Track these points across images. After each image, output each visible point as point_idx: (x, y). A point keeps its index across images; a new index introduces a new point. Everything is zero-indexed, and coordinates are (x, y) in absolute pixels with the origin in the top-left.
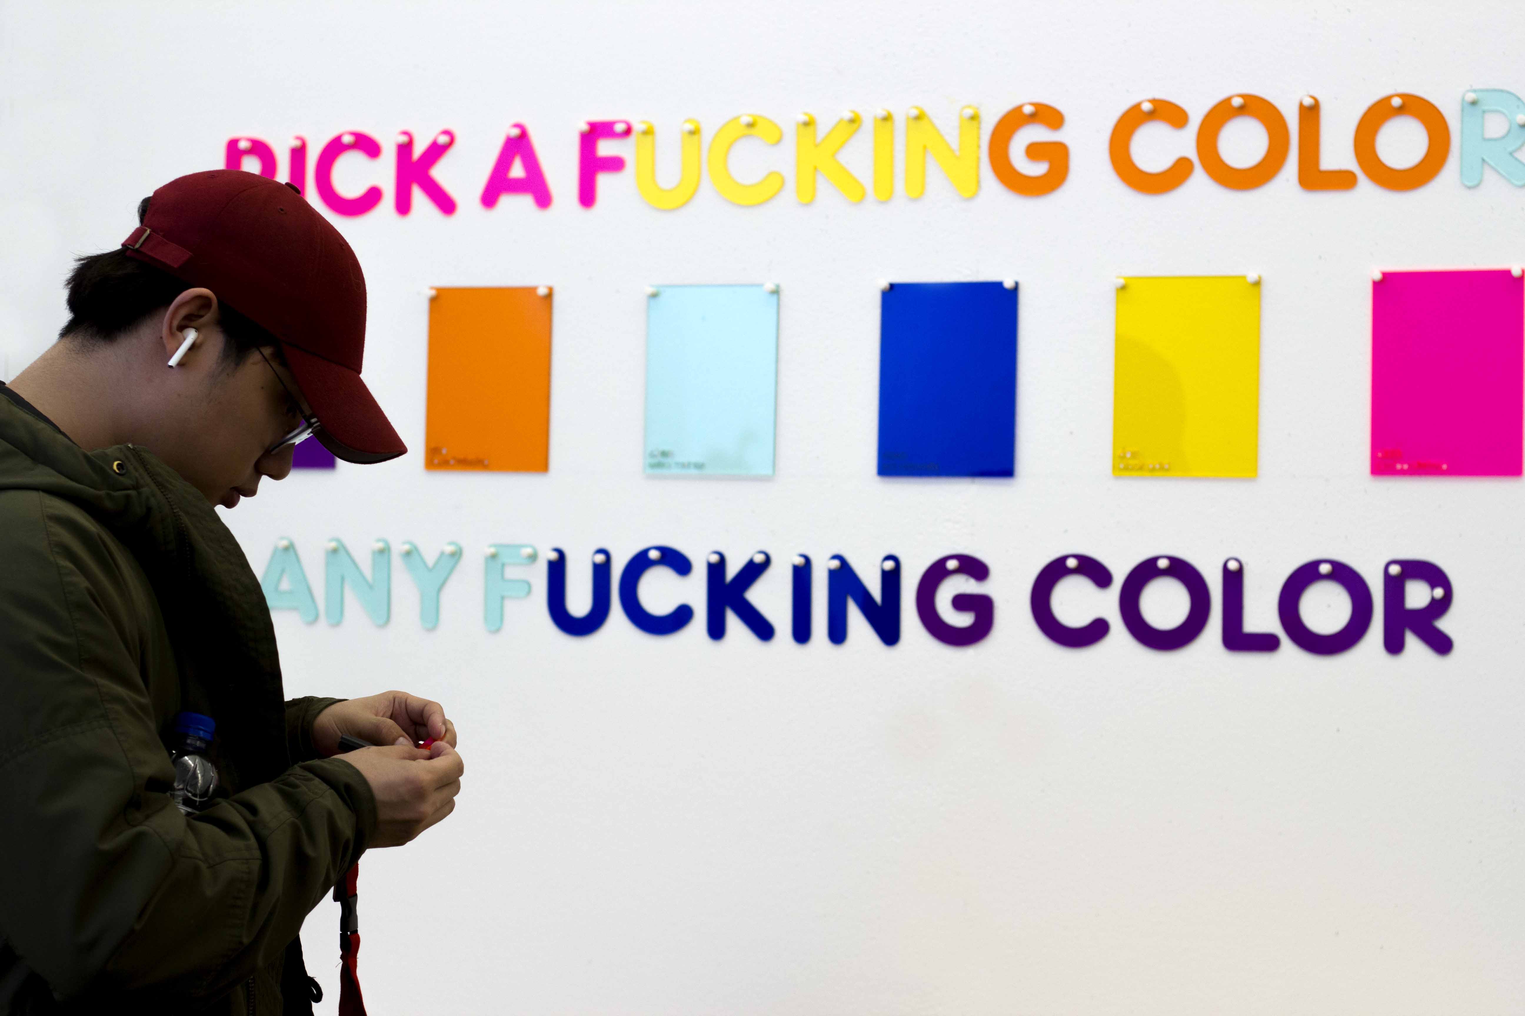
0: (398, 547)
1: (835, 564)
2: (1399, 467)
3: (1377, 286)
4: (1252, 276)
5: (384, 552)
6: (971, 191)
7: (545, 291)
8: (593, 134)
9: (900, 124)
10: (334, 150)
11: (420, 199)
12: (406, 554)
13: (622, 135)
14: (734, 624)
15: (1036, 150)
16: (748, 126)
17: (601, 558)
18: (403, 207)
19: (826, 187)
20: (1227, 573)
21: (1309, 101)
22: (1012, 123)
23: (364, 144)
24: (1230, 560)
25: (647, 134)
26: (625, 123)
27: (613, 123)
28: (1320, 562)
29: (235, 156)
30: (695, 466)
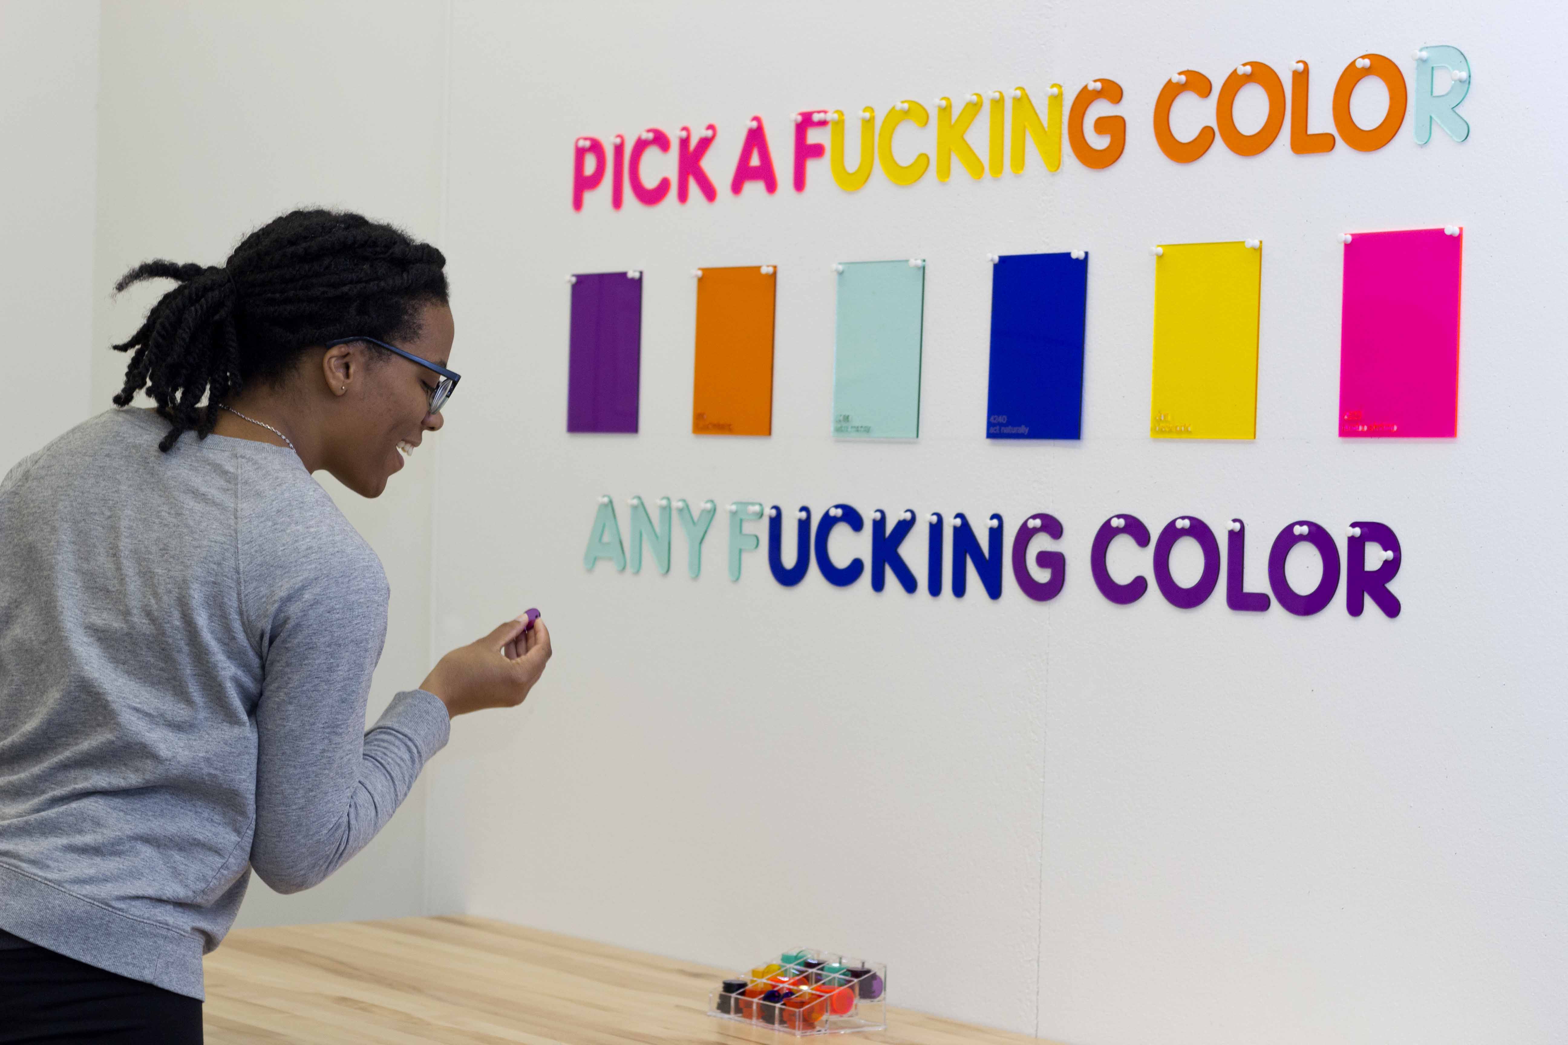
0: (677, 504)
1: (959, 522)
2: (1361, 428)
3: (1348, 247)
4: (1255, 242)
5: (667, 510)
6: (1056, 166)
7: (771, 270)
8: (806, 122)
9: (1009, 104)
10: (641, 146)
11: (693, 188)
12: (680, 510)
13: (823, 123)
14: (890, 577)
15: (1102, 124)
16: (906, 112)
17: (804, 515)
18: (683, 196)
19: (957, 167)
20: (1231, 533)
21: (1301, 66)
22: (1085, 98)
23: (660, 140)
24: (1235, 521)
25: (840, 123)
26: (825, 112)
27: (819, 112)
28: (1301, 523)
29: (580, 154)
30: (867, 430)
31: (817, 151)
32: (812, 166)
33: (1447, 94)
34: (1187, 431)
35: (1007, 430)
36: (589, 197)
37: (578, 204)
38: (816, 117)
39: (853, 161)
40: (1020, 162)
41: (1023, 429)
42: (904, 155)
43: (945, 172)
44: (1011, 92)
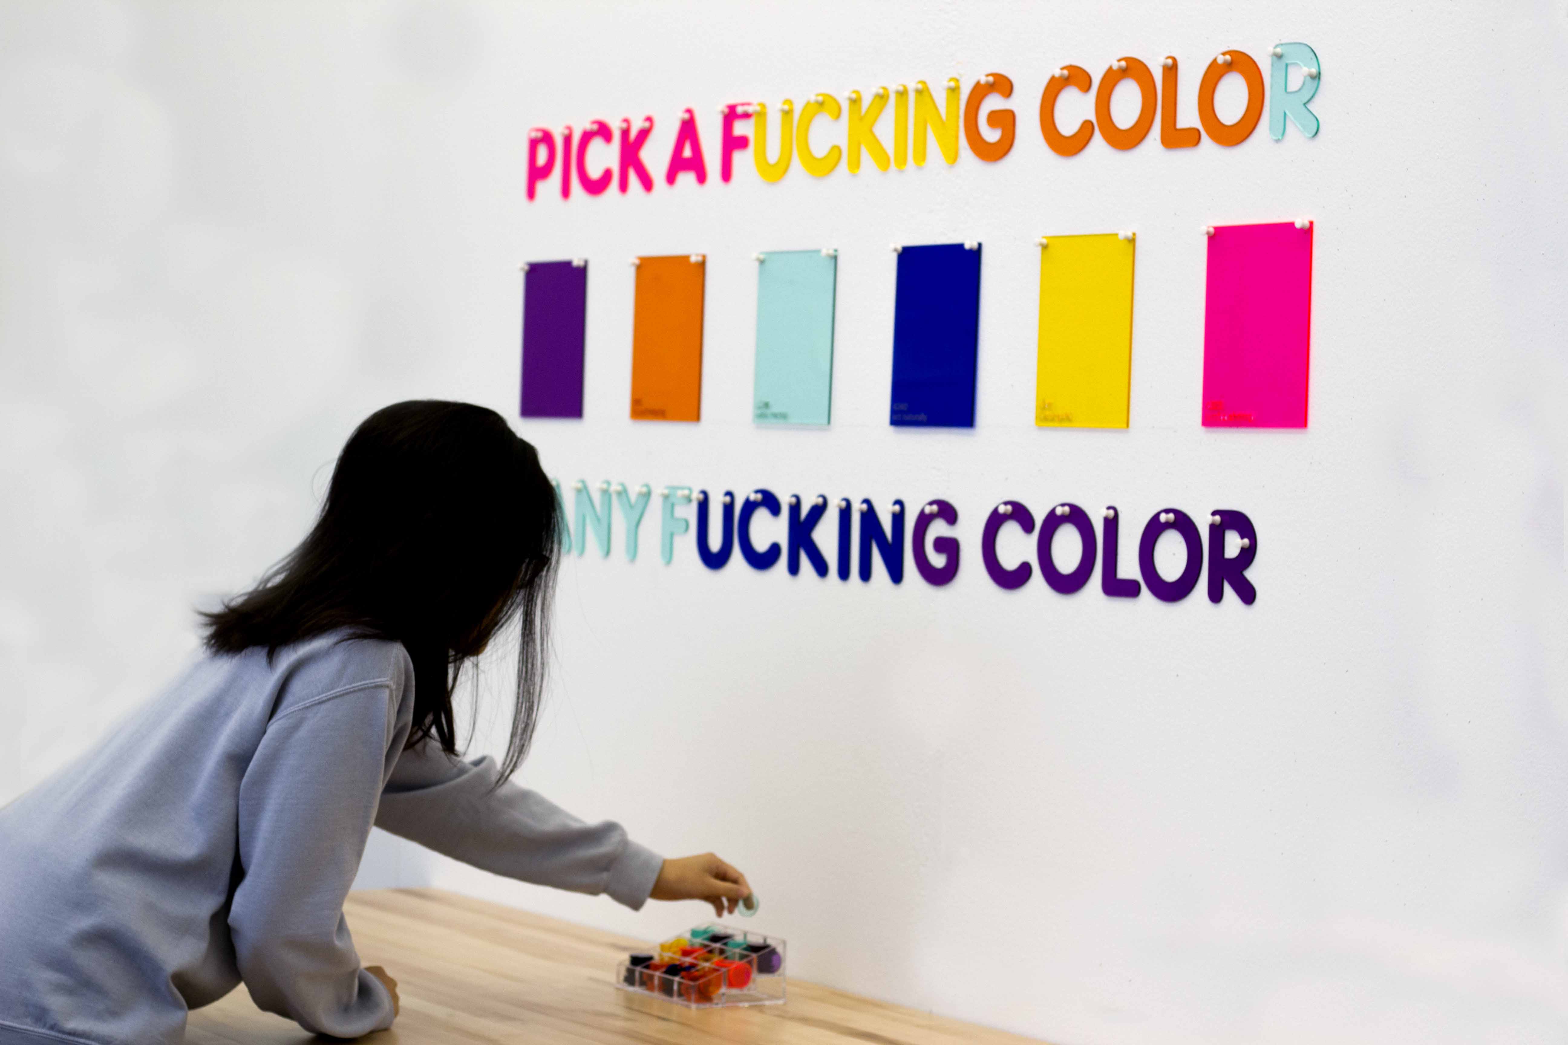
0: (616, 487)
1: (865, 507)
2: (1222, 418)
3: (1211, 240)
4: (1130, 233)
5: (607, 493)
6: (953, 158)
7: (700, 259)
8: (731, 116)
9: (912, 96)
10: (587, 137)
11: (633, 179)
12: (619, 494)
13: (746, 116)
14: (805, 561)
15: (995, 118)
16: (821, 104)
17: (728, 499)
18: (624, 186)
19: (866, 158)
20: (1107, 520)
21: (1170, 61)
22: (979, 92)
23: (604, 131)
24: (1109, 508)
25: (762, 115)
26: (749, 104)
27: (743, 104)
28: (1167, 511)
29: (533, 144)
30: (784, 416)
31: (742, 142)
32: (738, 157)
33: (1300, 90)
34: (1068, 418)
35: (908, 418)
36: (542, 187)
37: (531, 193)
38: (740, 110)
39: (773, 154)
40: (922, 155)
41: (923, 417)
42: (819, 147)
43: (855, 164)
44: (912, 86)
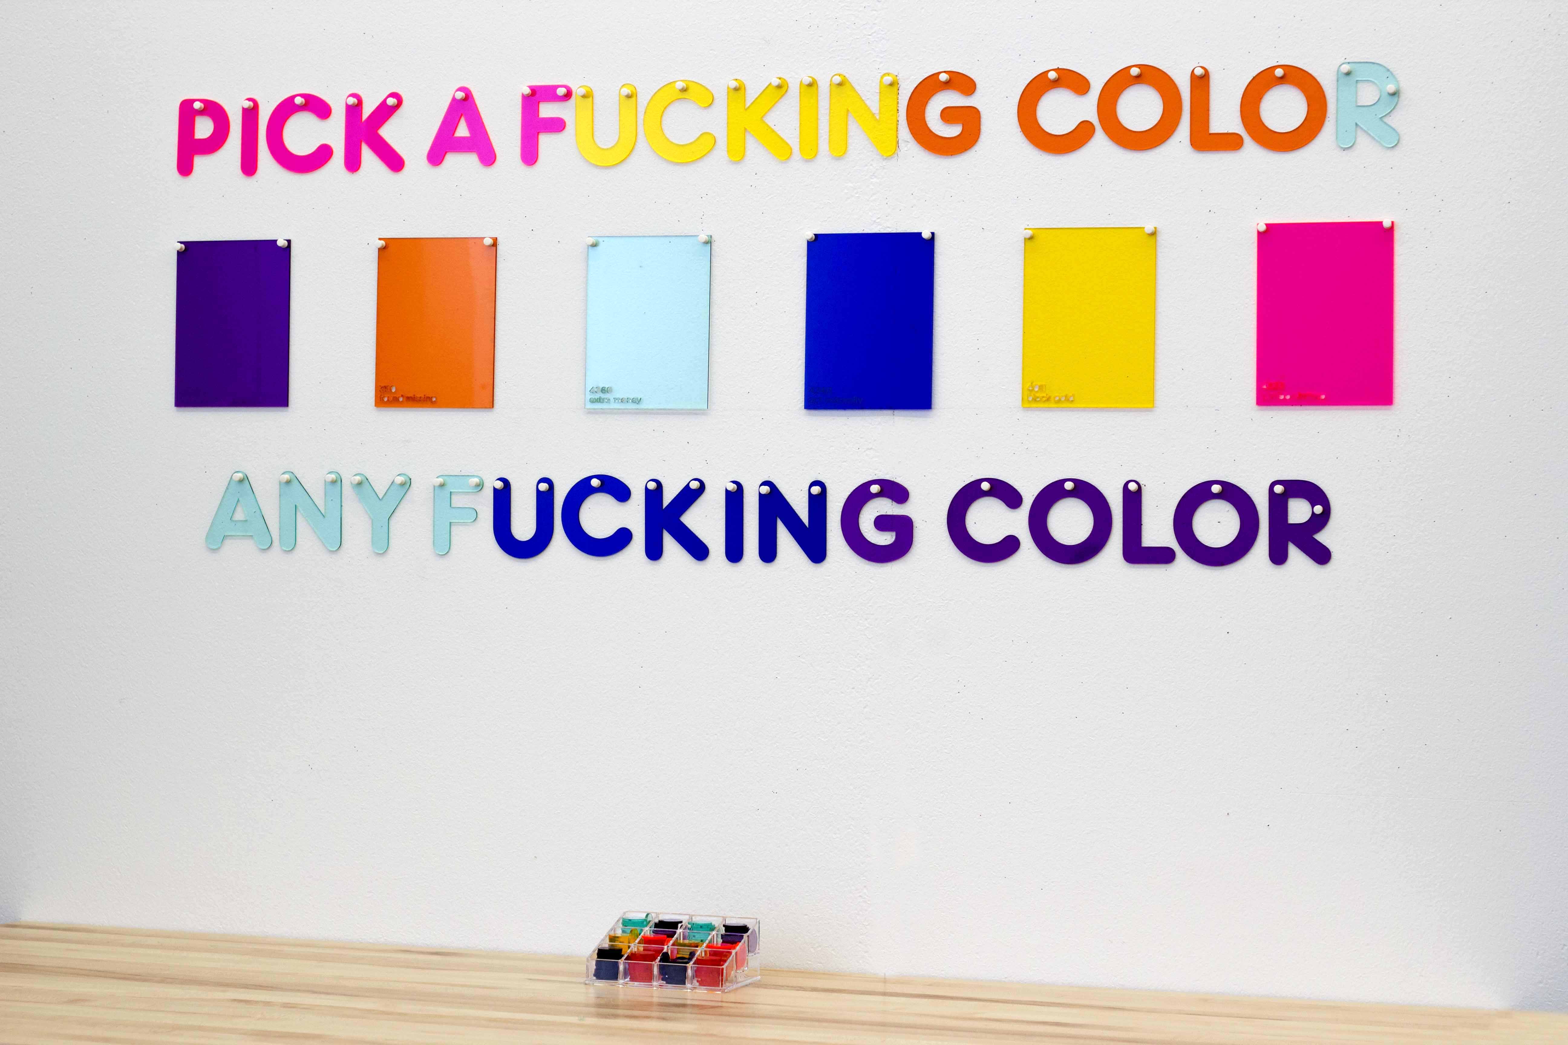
0: (349, 478)
1: (765, 490)
2: (1282, 397)
4: (1149, 228)
5: (337, 482)
6: (892, 153)
7: (487, 241)
8: (537, 97)
9: (824, 88)
10: (285, 110)
11: (368, 156)
12: (356, 485)
13: (562, 98)
14: (671, 545)
15: (951, 114)
17: (544, 486)
18: (353, 165)
19: (755, 149)
20: (1126, 493)
21: (1199, 71)
22: (928, 88)
23: (316, 106)
24: (1129, 482)
25: (589, 98)
26: (566, 87)
27: (561, 86)
28: (1211, 483)
29: (188, 115)
30: (634, 401)
32: (548, 140)
33: (1373, 105)
34: (1067, 399)
35: (831, 401)
36: (203, 162)
37: (185, 168)
38: (554, 91)
39: (606, 136)
40: (841, 150)
42: (681, 133)
43: (738, 154)
44: (825, 78)
